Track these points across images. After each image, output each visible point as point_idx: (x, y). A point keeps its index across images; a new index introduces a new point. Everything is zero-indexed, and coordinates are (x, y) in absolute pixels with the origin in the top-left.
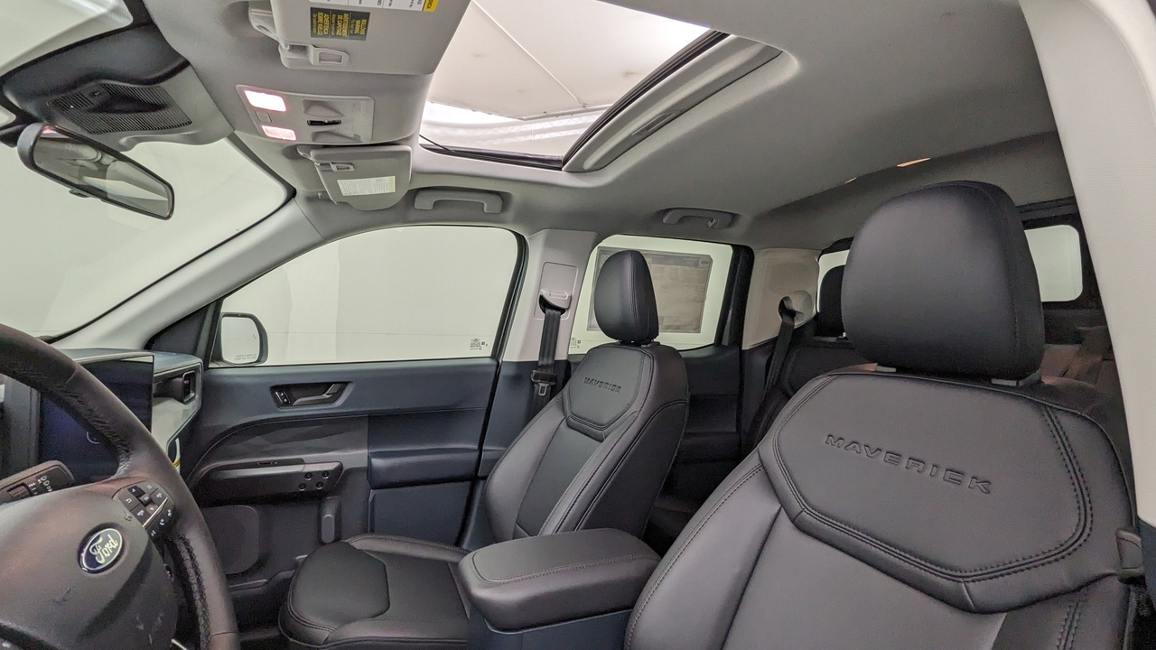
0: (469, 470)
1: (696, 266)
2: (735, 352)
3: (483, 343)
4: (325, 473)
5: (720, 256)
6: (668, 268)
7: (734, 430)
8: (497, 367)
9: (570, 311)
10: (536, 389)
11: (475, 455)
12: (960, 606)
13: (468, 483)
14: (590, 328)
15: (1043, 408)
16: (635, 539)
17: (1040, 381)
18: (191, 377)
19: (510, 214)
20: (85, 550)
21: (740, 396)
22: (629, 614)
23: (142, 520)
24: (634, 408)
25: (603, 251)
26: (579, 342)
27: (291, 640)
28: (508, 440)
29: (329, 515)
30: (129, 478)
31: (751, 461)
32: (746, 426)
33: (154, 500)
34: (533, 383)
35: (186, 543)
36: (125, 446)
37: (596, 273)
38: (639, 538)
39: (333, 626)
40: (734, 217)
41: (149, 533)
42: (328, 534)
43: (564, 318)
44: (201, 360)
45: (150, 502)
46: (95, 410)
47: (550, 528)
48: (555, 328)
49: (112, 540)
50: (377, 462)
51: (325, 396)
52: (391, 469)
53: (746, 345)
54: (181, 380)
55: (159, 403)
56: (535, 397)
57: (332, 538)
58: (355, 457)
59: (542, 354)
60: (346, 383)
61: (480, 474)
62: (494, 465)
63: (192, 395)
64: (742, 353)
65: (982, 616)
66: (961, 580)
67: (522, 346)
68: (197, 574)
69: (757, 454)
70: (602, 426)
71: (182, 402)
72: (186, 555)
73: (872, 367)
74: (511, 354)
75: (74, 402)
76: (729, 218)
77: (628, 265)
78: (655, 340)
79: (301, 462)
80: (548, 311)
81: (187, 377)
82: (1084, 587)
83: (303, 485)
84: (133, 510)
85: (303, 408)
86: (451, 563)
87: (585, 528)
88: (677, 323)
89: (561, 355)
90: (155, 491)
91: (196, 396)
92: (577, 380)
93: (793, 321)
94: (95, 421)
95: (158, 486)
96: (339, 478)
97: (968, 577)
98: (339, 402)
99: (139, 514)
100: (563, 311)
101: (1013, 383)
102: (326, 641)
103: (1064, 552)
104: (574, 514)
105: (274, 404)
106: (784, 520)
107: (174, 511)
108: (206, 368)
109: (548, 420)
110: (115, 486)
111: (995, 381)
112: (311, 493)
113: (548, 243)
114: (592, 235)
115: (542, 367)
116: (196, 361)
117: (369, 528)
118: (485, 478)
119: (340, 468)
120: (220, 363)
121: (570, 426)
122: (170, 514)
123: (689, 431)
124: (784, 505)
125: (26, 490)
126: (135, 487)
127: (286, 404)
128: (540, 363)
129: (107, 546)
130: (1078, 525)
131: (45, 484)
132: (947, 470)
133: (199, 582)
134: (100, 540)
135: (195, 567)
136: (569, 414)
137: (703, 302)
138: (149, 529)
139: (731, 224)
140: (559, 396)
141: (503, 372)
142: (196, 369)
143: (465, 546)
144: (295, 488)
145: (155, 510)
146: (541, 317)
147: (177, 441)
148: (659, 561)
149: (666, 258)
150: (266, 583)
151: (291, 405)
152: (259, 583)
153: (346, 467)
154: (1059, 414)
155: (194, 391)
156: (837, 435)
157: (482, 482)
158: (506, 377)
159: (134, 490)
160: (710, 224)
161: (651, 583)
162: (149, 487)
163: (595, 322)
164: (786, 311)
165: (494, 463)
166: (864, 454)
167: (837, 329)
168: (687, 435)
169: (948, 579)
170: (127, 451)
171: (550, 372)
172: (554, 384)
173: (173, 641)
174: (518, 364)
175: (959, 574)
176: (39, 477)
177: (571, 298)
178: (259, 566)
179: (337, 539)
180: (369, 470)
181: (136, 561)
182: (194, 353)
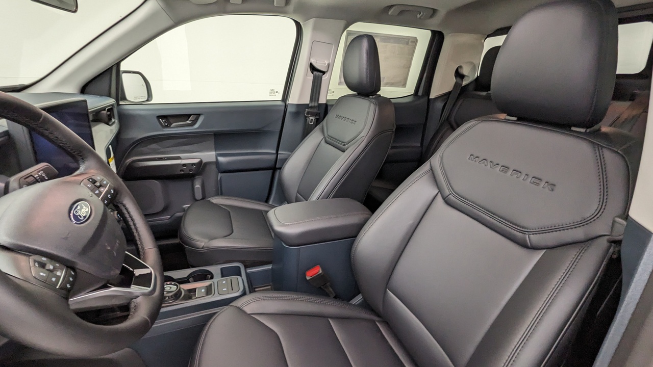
0: (271, 164)
1: (407, 44)
2: (425, 100)
3: (277, 92)
4: (193, 164)
5: (423, 37)
6: (390, 45)
7: (419, 145)
8: (285, 107)
9: (328, 72)
10: (308, 120)
11: (274, 157)
12: (523, 245)
13: (270, 172)
14: (340, 83)
15: (596, 146)
16: (359, 203)
17: (599, 130)
18: (111, 110)
19: (291, 8)
20: (72, 212)
21: (425, 125)
22: (355, 240)
23: (98, 195)
24: (363, 134)
25: (349, 34)
26: (333, 92)
27: (186, 246)
28: (292, 149)
29: (198, 186)
30: (86, 173)
31: (425, 167)
32: (426, 143)
33: (102, 185)
34: (306, 117)
35: (124, 206)
36: (81, 156)
37: (345, 47)
38: (361, 203)
39: (206, 241)
40: (434, 11)
41: (104, 202)
42: (199, 195)
43: (325, 77)
44: (115, 101)
45: (101, 186)
46: (59, 137)
47: (314, 197)
48: (319, 85)
49: (84, 207)
50: (221, 159)
51: (188, 122)
52: (229, 163)
53: (432, 96)
54: (105, 112)
55: (95, 126)
56: (307, 124)
57: (201, 197)
58: (208, 155)
59: (311, 100)
60: (199, 115)
61: (277, 166)
62: (285, 162)
63: (113, 120)
64: (429, 100)
65: (533, 251)
66: (527, 233)
67: (300, 95)
68: (132, 220)
69: (429, 163)
70: (344, 143)
71: (108, 125)
72: (125, 212)
73: (503, 116)
74: (293, 100)
75: (47, 133)
76: (431, 12)
77: (365, 44)
78: (378, 93)
79: (179, 158)
80: (315, 73)
81: (108, 110)
82: (590, 240)
83: (182, 171)
84: (93, 191)
85: (176, 128)
86: (264, 211)
87: (333, 198)
88: (392, 81)
89: (322, 100)
90: (101, 181)
91: (115, 120)
92: (331, 115)
93: (462, 81)
94: (61, 143)
95: (103, 177)
96: (201, 168)
97: (531, 232)
98: (197, 126)
99: (96, 192)
100: (324, 73)
101: (583, 130)
102: (203, 248)
103: (585, 222)
104: (327, 191)
105: (160, 126)
106: (439, 198)
107: (114, 190)
108: (118, 105)
109: (314, 139)
110: (80, 178)
111: (573, 129)
112: (187, 175)
113: (315, 28)
114: (342, 23)
115: (311, 107)
116: (111, 101)
117: (220, 193)
118: (280, 168)
119: (201, 161)
120: (126, 101)
121: (327, 142)
122: (112, 192)
123: (394, 145)
124: (440, 190)
125: (33, 178)
126: (91, 179)
127: (167, 126)
128: (310, 105)
129: (83, 210)
130: (596, 210)
131: (43, 175)
132: (533, 178)
133: (134, 224)
134: (79, 207)
135: (131, 217)
136: (326, 135)
137: (409, 67)
138: (103, 200)
139: (431, 16)
140: (321, 125)
141: (289, 109)
142: (112, 105)
143: (271, 202)
144: (178, 172)
145: (104, 190)
146: (311, 77)
147: (110, 147)
148: (371, 216)
149: (388, 38)
150: (169, 218)
151: (170, 127)
152: (166, 218)
153: (204, 161)
154: (604, 150)
155: (114, 118)
156: (476, 155)
157: (278, 171)
158: (291, 113)
159: (91, 180)
160: (419, 16)
161: (366, 227)
162: (99, 178)
163: (343, 80)
164: (459, 75)
165: (285, 160)
166: (489, 166)
167: (487, 87)
168: (393, 147)
169: (520, 232)
170: (83, 159)
171: (316, 110)
172: (318, 117)
173: (126, 252)
174: (298, 105)
175: (526, 230)
176: (39, 172)
177: (329, 65)
178: (165, 210)
179: (203, 198)
180: (217, 163)
181: (100, 217)
182: (109, 96)
